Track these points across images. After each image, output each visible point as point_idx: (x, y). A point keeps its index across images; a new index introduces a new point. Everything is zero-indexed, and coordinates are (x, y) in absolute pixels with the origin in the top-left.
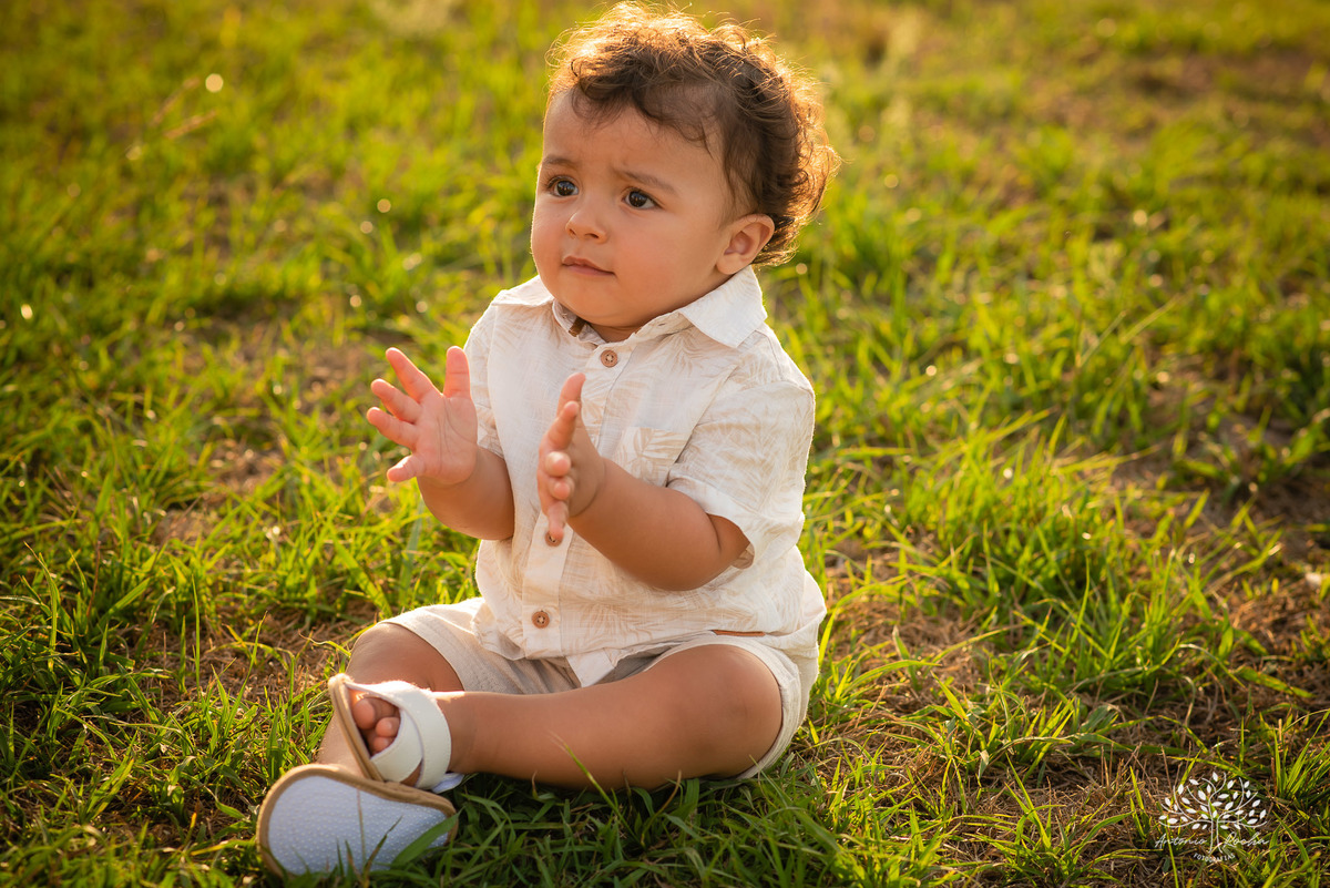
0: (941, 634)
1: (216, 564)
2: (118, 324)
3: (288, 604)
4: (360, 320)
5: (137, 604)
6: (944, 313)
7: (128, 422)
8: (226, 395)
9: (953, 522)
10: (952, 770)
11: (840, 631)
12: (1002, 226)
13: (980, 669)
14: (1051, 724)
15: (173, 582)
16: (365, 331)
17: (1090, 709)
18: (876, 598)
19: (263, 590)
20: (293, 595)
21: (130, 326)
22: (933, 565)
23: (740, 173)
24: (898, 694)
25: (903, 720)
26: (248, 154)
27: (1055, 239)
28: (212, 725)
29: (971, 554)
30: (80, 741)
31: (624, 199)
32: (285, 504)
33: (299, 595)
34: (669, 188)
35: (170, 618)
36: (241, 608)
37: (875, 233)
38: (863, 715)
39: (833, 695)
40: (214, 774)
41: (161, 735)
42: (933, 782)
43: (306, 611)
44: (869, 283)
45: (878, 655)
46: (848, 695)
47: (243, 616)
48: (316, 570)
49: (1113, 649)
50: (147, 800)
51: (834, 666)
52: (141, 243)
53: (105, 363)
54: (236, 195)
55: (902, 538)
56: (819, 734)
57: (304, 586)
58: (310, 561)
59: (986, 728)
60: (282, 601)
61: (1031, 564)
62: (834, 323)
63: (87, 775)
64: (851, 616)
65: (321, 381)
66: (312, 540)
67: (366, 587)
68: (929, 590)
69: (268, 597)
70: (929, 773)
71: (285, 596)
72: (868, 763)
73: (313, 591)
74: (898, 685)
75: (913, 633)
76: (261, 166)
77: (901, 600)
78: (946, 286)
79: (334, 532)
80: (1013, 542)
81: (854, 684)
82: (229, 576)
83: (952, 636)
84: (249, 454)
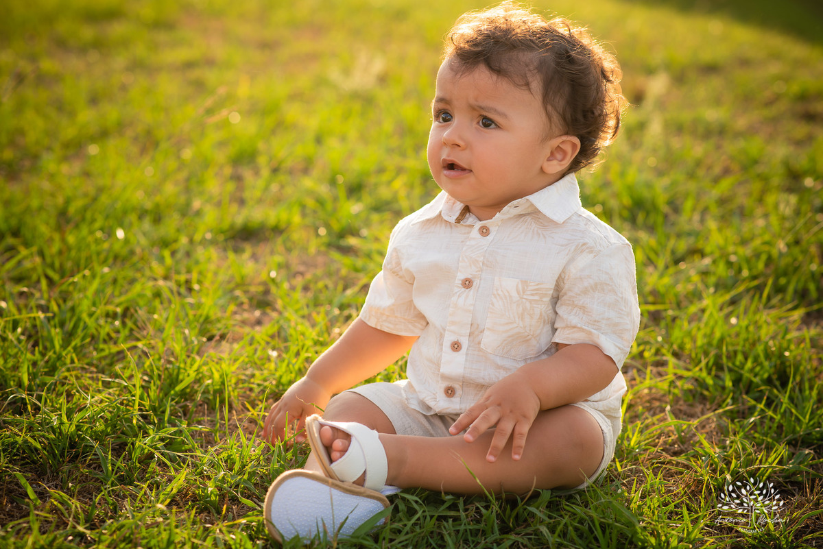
0: (696, 413)
1: (238, 368)
2: (176, 241)
4: (325, 241)
5: (188, 390)
6: (688, 235)
7: (183, 290)
8: (242, 278)
9: (701, 347)
10: (708, 486)
11: (632, 409)
13: (723, 431)
14: (770, 460)
15: (211, 377)
16: (329, 245)
17: (794, 453)
18: (654, 391)
19: (267, 384)
21: (184, 240)
22: (688, 370)
23: (554, 107)
24: (670, 446)
26: (255, 153)
27: (756, 196)
28: (236, 457)
29: (714, 364)
30: (153, 465)
31: (478, 123)
32: (280, 337)
34: (504, 115)
35: (209, 399)
36: (254, 395)
38: (649, 456)
39: (629, 444)
40: (237, 486)
41: (204, 462)
42: (696, 493)
44: (641, 217)
45: (656, 422)
46: (639, 444)
47: (255, 400)
49: (808, 417)
50: (195, 499)
51: (629, 427)
52: (189, 199)
53: (169, 261)
54: (247, 174)
55: (669, 355)
56: (621, 466)
58: (297, 367)
59: (728, 463)
60: (279, 391)
61: (752, 370)
63: (157, 485)
64: (638, 400)
65: (302, 274)
66: (298, 354)
68: (688, 386)
69: (270, 388)
70: (693, 488)
72: (654, 480)
74: (670, 439)
75: (677, 412)
76: (262, 160)
77: (670, 392)
78: (689, 221)
79: (311, 350)
80: (740, 357)
81: (643, 438)
82: (246, 376)
83: (703, 413)
84: (257, 313)
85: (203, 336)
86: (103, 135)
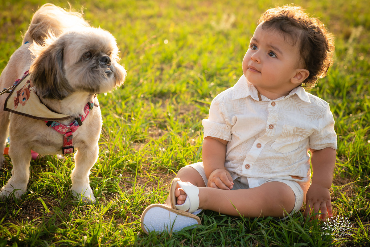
0: (345, 182)
2: (128, 97)
4: (195, 99)
6: (357, 101)
7: (127, 120)
8: (156, 115)
9: (351, 153)
16: (196, 102)
19: (157, 163)
20: (165, 165)
22: (343, 163)
26: (172, 58)
29: (355, 161)
32: (167, 142)
33: (167, 165)
37: (341, 81)
44: (336, 93)
48: (172, 158)
52: (139, 79)
53: (124, 106)
54: (166, 67)
57: (168, 162)
58: (170, 156)
59: (353, 206)
60: (162, 166)
65: (183, 114)
67: (185, 163)
68: (343, 170)
69: (158, 165)
73: (170, 164)
75: (337, 182)
76: (175, 61)
78: (359, 95)
79: (178, 149)
83: (348, 183)
84: (160, 131)
85: (132, 141)
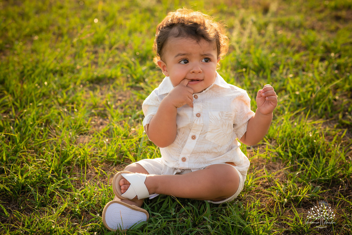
1: (91, 150)
2: (68, 86)
3: (109, 160)
4: (131, 84)
5: (71, 160)
6: (280, 81)
7: (70, 112)
8: (96, 104)
9: (280, 137)
10: (277, 203)
12: (297, 57)
13: (286, 176)
14: (303, 192)
15: (80, 154)
16: (132, 87)
17: (314, 187)
18: (260, 158)
19: (102, 156)
20: (110, 158)
21: (72, 86)
22: (275, 149)
24: (265, 183)
25: (265, 190)
26: (104, 39)
27: (311, 61)
28: (88, 193)
29: (284, 146)
30: (55, 197)
32: (109, 134)
33: (112, 158)
35: (79, 164)
36: (97, 161)
37: (263, 59)
38: (255, 189)
39: (248, 184)
40: (88, 206)
41: (75, 195)
42: (272, 207)
43: (114, 162)
44: (261, 73)
45: (260, 173)
46: (252, 183)
47: (97, 163)
48: (116, 151)
49: (320, 171)
50: (72, 212)
52: (75, 64)
53: (65, 96)
54: (100, 50)
55: (267, 142)
56: (244, 194)
57: (113, 155)
58: (115, 149)
59: (287, 192)
60: (108, 159)
61: (300, 148)
62: (252, 84)
63: (57, 206)
64: (254, 162)
65: (120, 100)
66: (115, 143)
67: (129, 156)
68: (274, 156)
69: (104, 158)
70: (272, 205)
71: (108, 158)
73: (116, 157)
74: (265, 181)
75: (269, 167)
76: (107, 43)
77: (266, 158)
78: (281, 74)
79: (121, 141)
80: (296, 142)
81: (253, 181)
82: (95, 153)
83: (280, 168)
84: (101, 120)
85: (78, 134)
86: (40, 31)
